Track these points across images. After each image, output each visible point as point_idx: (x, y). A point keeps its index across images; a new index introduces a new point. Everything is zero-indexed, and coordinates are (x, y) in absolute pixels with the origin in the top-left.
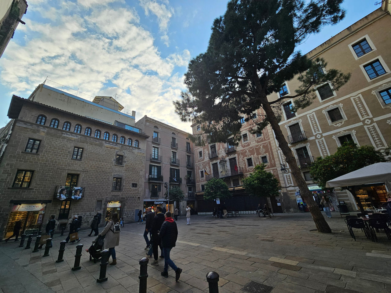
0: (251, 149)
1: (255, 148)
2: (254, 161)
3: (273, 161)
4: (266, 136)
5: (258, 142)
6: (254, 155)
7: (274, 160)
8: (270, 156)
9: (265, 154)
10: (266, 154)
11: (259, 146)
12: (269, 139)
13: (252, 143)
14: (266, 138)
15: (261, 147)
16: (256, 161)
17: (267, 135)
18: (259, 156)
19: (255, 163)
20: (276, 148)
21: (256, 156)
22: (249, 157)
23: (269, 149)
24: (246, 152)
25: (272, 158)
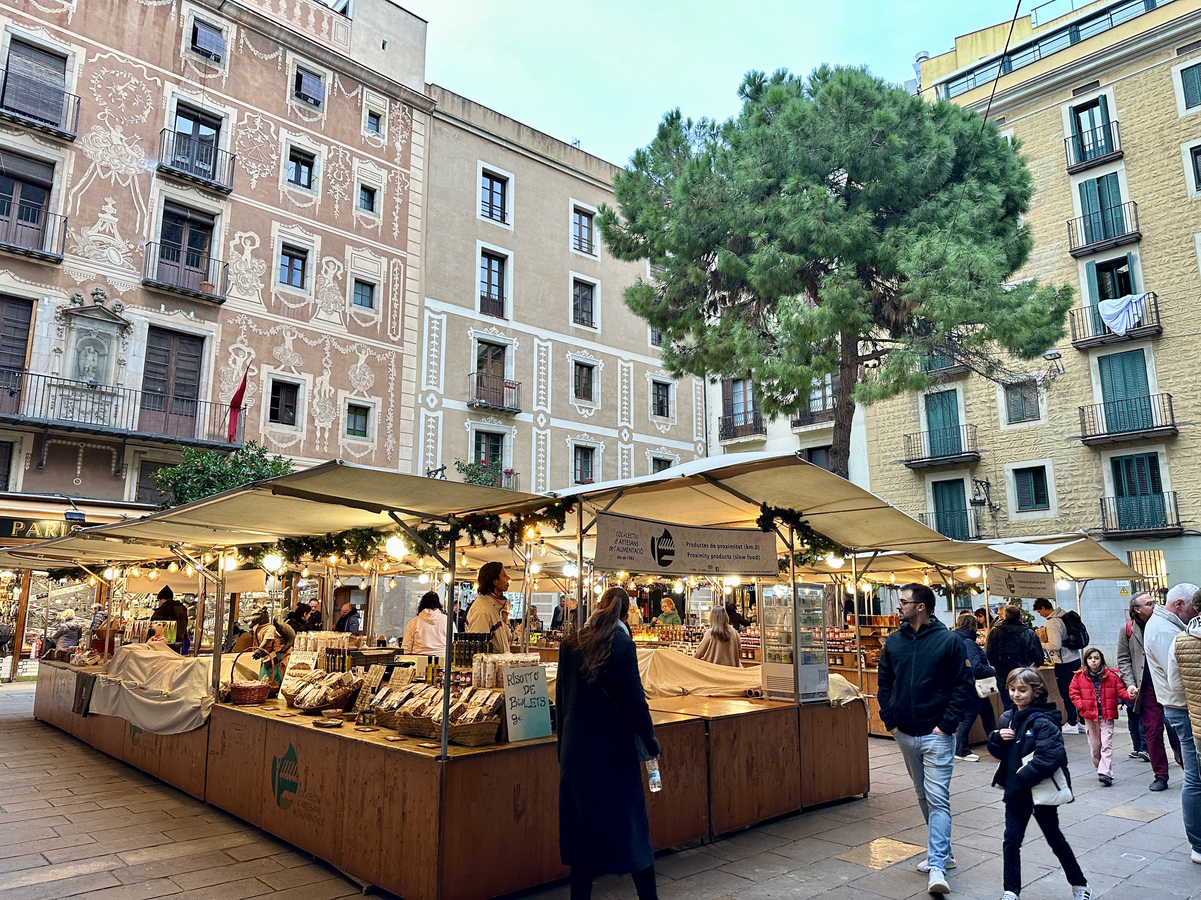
0: (313, 343)
1: (332, 348)
2: (310, 405)
3: (391, 440)
4: (395, 323)
5: (354, 328)
6: (319, 380)
7: (397, 439)
8: (384, 414)
9: (368, 399)
10: (374, 399)
11: (354, 347)
12: (401, 343)
13: (322, 315)
14: (392, 330)
15: (363, 358)
16: (318, 411)
17: (397, 319)
18: (342, 394)
19: (311, 420)
20: (416, 395)
21: (327, 386)
22: (289, 378)
23: (392, 385)
24: (279, 340)
25: (390, 425)
